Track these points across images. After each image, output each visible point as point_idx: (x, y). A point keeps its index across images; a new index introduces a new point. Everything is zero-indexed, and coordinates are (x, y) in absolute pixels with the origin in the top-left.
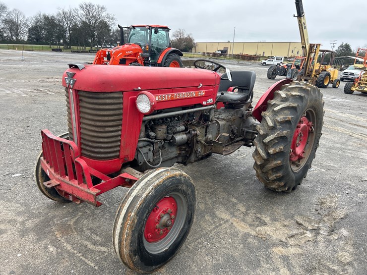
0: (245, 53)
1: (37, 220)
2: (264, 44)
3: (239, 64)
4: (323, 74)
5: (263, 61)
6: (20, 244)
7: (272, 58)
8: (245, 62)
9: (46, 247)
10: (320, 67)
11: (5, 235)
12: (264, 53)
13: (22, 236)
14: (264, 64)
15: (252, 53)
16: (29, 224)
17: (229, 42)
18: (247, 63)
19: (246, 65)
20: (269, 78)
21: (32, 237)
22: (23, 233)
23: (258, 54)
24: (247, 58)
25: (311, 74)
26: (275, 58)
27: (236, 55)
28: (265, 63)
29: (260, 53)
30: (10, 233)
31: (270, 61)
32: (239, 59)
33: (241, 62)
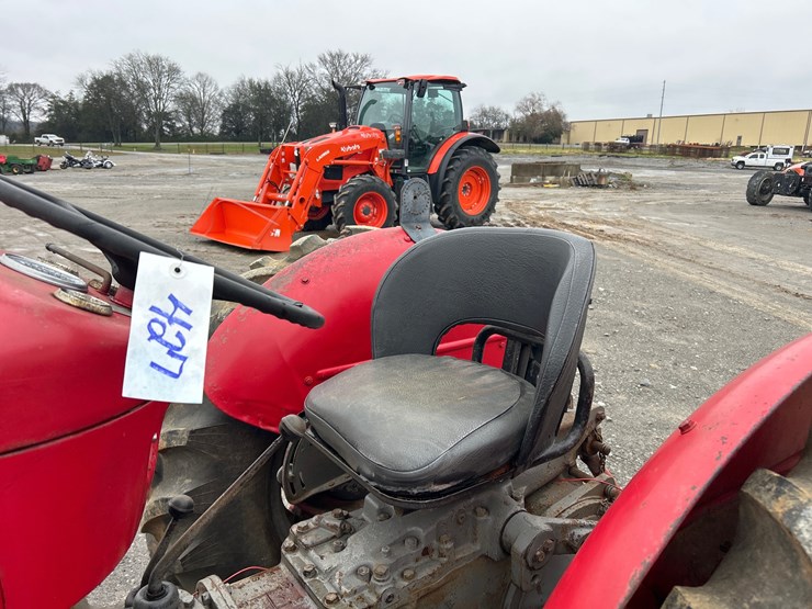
0: (691, 140)
2: (740, 116)
3: (672, 167)
5: (738, 158)
7: (763, 149)
8: (691, 162)
12: (740, 138)
14: (740, 166)
15: (707, 139)
17: (649, 117)
18: (695, 165)
19: (692, 169)
20: (753, 202)
23: (725, 141)
24: (695, 153)
26: (771, 150)
27: (669, 146)
28: (743, 162)
29: (729, 138)
31: (756, 156)
32: (674, 155)
33: (679, 162)
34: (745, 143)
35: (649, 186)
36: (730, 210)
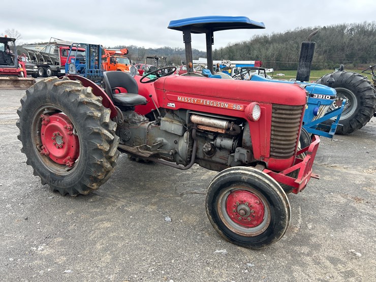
1: (297, 248)
6: (326, 241)
9: (313, 228)
11: (331, 255)
13: (319, 245)
16: (305, 249)
21: (314, 240)
22: (317, 247)
30: (326, 253)
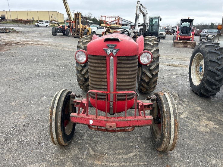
0: (19, 18)
2: (31, 12)
3: (19, 26)
4: (85, 30)
5: (37, 24)
7: (42, 21)
8: (23, 25)
10: (83, 26)
12: (33, 18)
15: (25, 18)
17: (4, 11)
18: (25, 26)
19: (25, 27)
20: (54, 35)
23: (29, 19)
24: (24, 22)
25: (80, 31)
26: (44, 21)
27: (15, 20)
28: (38, 25)
31: (41, 23)
32: (17, 23)
33: (20, 25)
34: (35, 19)
35: (22, 32)
36: (50, 37)
